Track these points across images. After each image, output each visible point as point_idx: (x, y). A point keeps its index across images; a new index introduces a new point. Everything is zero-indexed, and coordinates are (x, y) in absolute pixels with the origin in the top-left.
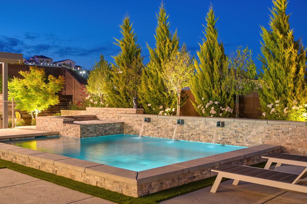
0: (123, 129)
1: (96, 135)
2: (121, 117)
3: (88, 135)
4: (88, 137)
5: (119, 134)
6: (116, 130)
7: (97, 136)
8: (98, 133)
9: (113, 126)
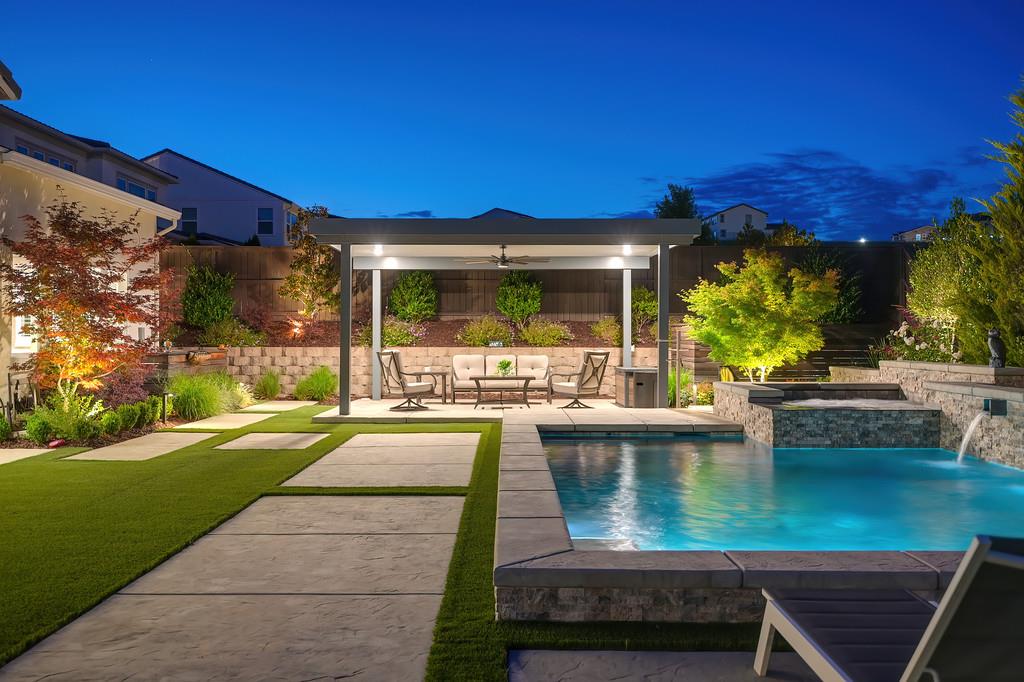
0: (939, 431)
1: (829, 442)
2: (934, 392)
3: (798, 439)
4: (798, 446)
5: (919, 446)
6: (907, 433)
7: (833, 445)
8: (835, 436)
9: (896, 419)
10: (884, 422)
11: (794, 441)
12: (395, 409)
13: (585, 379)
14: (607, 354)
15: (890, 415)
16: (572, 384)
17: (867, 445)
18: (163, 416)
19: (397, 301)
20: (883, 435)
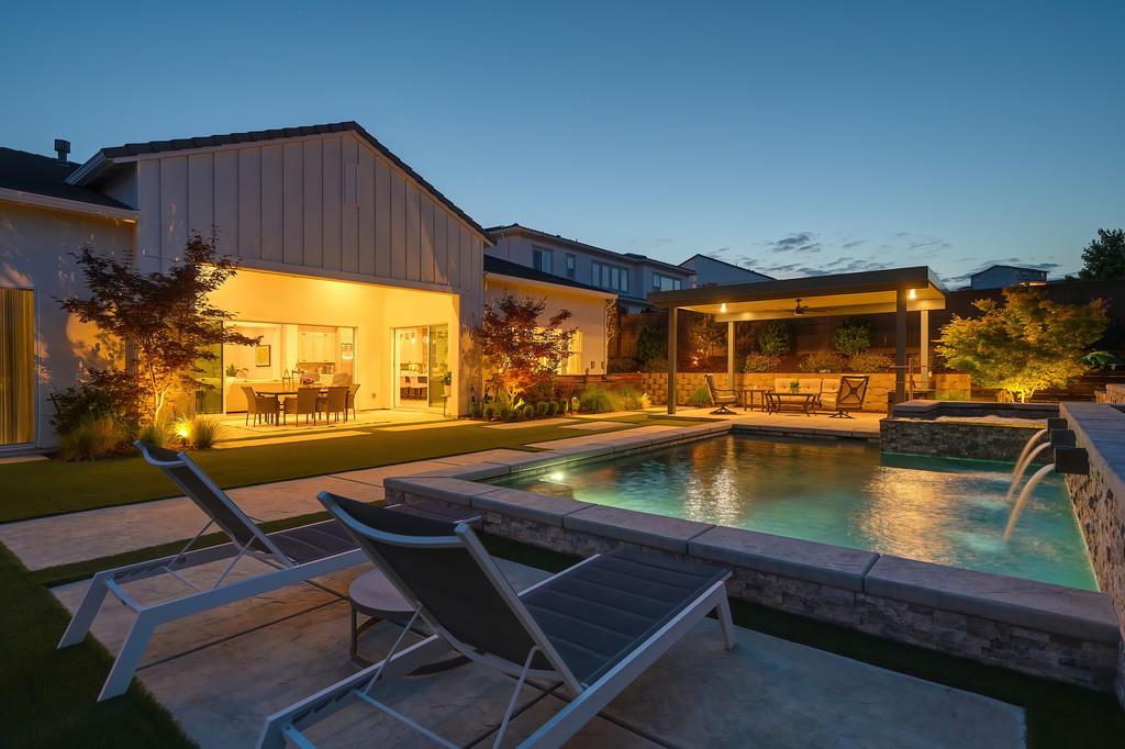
8: (941, 447)
9: (1008, 435)
10: (994, 437)
11: (899, 447)
12: (712, 413)
13: (843, 396)
14: (867, 378)
15: (1002, 431)
16: (834, 400)
17: (975, 456)
18: (570, 409)
19: (761, 342)
20: (993, 450)
